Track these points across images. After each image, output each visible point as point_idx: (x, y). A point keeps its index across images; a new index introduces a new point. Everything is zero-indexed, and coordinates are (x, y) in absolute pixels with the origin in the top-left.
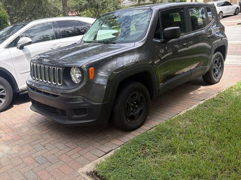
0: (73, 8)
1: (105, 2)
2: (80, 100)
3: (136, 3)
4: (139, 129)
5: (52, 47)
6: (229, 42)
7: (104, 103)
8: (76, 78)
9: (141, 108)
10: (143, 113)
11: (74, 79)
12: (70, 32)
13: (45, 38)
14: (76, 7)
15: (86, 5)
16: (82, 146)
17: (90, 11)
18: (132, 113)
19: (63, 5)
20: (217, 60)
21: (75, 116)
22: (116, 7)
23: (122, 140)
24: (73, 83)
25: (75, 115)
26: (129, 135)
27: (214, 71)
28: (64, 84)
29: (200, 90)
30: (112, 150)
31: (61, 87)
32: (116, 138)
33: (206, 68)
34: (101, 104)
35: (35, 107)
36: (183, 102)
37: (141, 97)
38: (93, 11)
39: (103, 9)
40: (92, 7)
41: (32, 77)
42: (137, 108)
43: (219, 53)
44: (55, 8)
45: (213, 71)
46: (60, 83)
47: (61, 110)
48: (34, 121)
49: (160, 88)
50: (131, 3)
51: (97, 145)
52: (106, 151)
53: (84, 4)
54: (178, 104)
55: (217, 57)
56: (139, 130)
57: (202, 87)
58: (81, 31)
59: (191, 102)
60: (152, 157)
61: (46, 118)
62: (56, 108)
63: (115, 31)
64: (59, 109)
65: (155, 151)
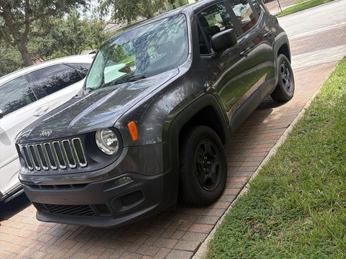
0: (35, 54)
1: (80, 34)
2: (125, 181)
3: (126, 24)
4: (223, 196)
5: (36, 113)
6: (289, 38)
7: (165, 173)
8: (106, 146)
9: (216, 163)
10: (220, 171)
11: (104, 149)
12: (48, 86)
13: (13, 106)
14: (39, 51)
15: (54, 44)
16: (148, 253)
17: (62, 51)
18: (206, 176)
19: (22, 52)
20: (283, 65)
21: (124, 209)
22: (98, 36)
23: (208, 222)
24: (105, 155)
25: (124, 207)
26: (212, 210)
27: (284, 82)
28: (91, 162)
29: (274, 115)
30: (201, 244)
31: (88, 168)
32: (194, 222)
33: (275, 80)
34: (162, 175)
35: (45, 214)
36: (263, 137)
37: (211, 146)
38: (66, 51)
39: (80, 43)
40: (64, 45)
41: (26, 167)
42: (210, 165)
43: (282, 55)
44: (9, 60)
45: (282, 82)
46: (83, 162)
47: (96, 205)
48: (47, 238)
49: (230, 125)
50: (118, 26)
51: (171, 243)
52: (193, 249)
53: (50, 44)
54: (258, 143)
55: (281, 63)
56: (223, 198)
57: (275, 110)
58: (65, 80)
59: (275, 134)
60: (274, 235)
61: (65, 225)
62: (88, 206)
63: (122, 65)
64: (92, 205)
65: (273, 222)
